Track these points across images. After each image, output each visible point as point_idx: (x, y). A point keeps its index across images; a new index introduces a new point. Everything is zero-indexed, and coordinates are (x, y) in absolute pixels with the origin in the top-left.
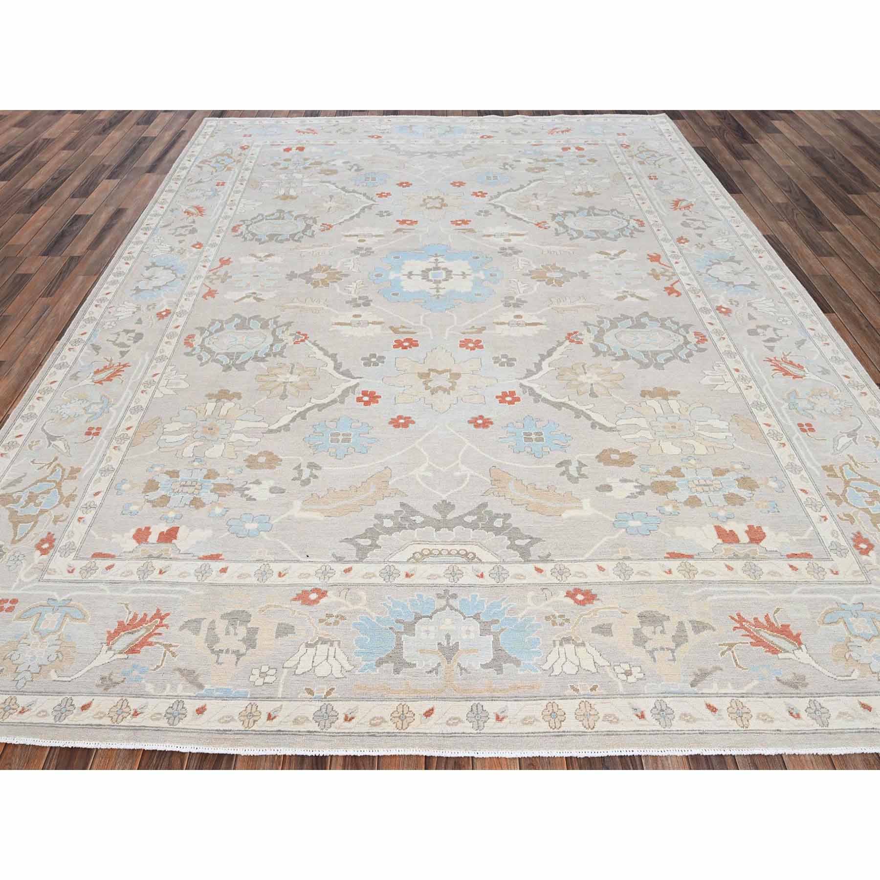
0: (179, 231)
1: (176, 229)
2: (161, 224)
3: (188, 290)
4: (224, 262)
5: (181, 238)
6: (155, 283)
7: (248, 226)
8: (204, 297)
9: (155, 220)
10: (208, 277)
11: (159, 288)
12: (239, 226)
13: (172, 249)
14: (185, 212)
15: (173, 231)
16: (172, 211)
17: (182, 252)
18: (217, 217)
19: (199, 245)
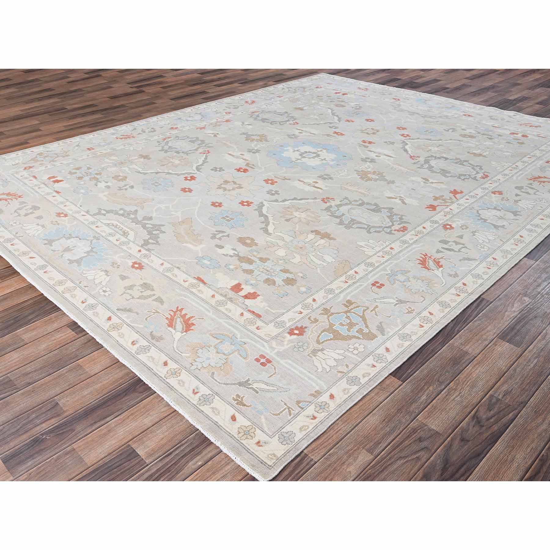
0: (456, 248)
1: (459, 251)
2: (475, 264)
3: (473, 200)
4: (433, 208)
5: (458, 240)
6: (498, 213)
7: (389, 227)
8: (462, 192)
9: (480, 270)
10: (453, 203)
11: (495, 208)
12: (398, 231)
13: (474, 233)
14: (441, 266)
15: (463, 250)
16: (456, 275)
17: (464, 227)
18: (414, 246)
19: (445, 227)
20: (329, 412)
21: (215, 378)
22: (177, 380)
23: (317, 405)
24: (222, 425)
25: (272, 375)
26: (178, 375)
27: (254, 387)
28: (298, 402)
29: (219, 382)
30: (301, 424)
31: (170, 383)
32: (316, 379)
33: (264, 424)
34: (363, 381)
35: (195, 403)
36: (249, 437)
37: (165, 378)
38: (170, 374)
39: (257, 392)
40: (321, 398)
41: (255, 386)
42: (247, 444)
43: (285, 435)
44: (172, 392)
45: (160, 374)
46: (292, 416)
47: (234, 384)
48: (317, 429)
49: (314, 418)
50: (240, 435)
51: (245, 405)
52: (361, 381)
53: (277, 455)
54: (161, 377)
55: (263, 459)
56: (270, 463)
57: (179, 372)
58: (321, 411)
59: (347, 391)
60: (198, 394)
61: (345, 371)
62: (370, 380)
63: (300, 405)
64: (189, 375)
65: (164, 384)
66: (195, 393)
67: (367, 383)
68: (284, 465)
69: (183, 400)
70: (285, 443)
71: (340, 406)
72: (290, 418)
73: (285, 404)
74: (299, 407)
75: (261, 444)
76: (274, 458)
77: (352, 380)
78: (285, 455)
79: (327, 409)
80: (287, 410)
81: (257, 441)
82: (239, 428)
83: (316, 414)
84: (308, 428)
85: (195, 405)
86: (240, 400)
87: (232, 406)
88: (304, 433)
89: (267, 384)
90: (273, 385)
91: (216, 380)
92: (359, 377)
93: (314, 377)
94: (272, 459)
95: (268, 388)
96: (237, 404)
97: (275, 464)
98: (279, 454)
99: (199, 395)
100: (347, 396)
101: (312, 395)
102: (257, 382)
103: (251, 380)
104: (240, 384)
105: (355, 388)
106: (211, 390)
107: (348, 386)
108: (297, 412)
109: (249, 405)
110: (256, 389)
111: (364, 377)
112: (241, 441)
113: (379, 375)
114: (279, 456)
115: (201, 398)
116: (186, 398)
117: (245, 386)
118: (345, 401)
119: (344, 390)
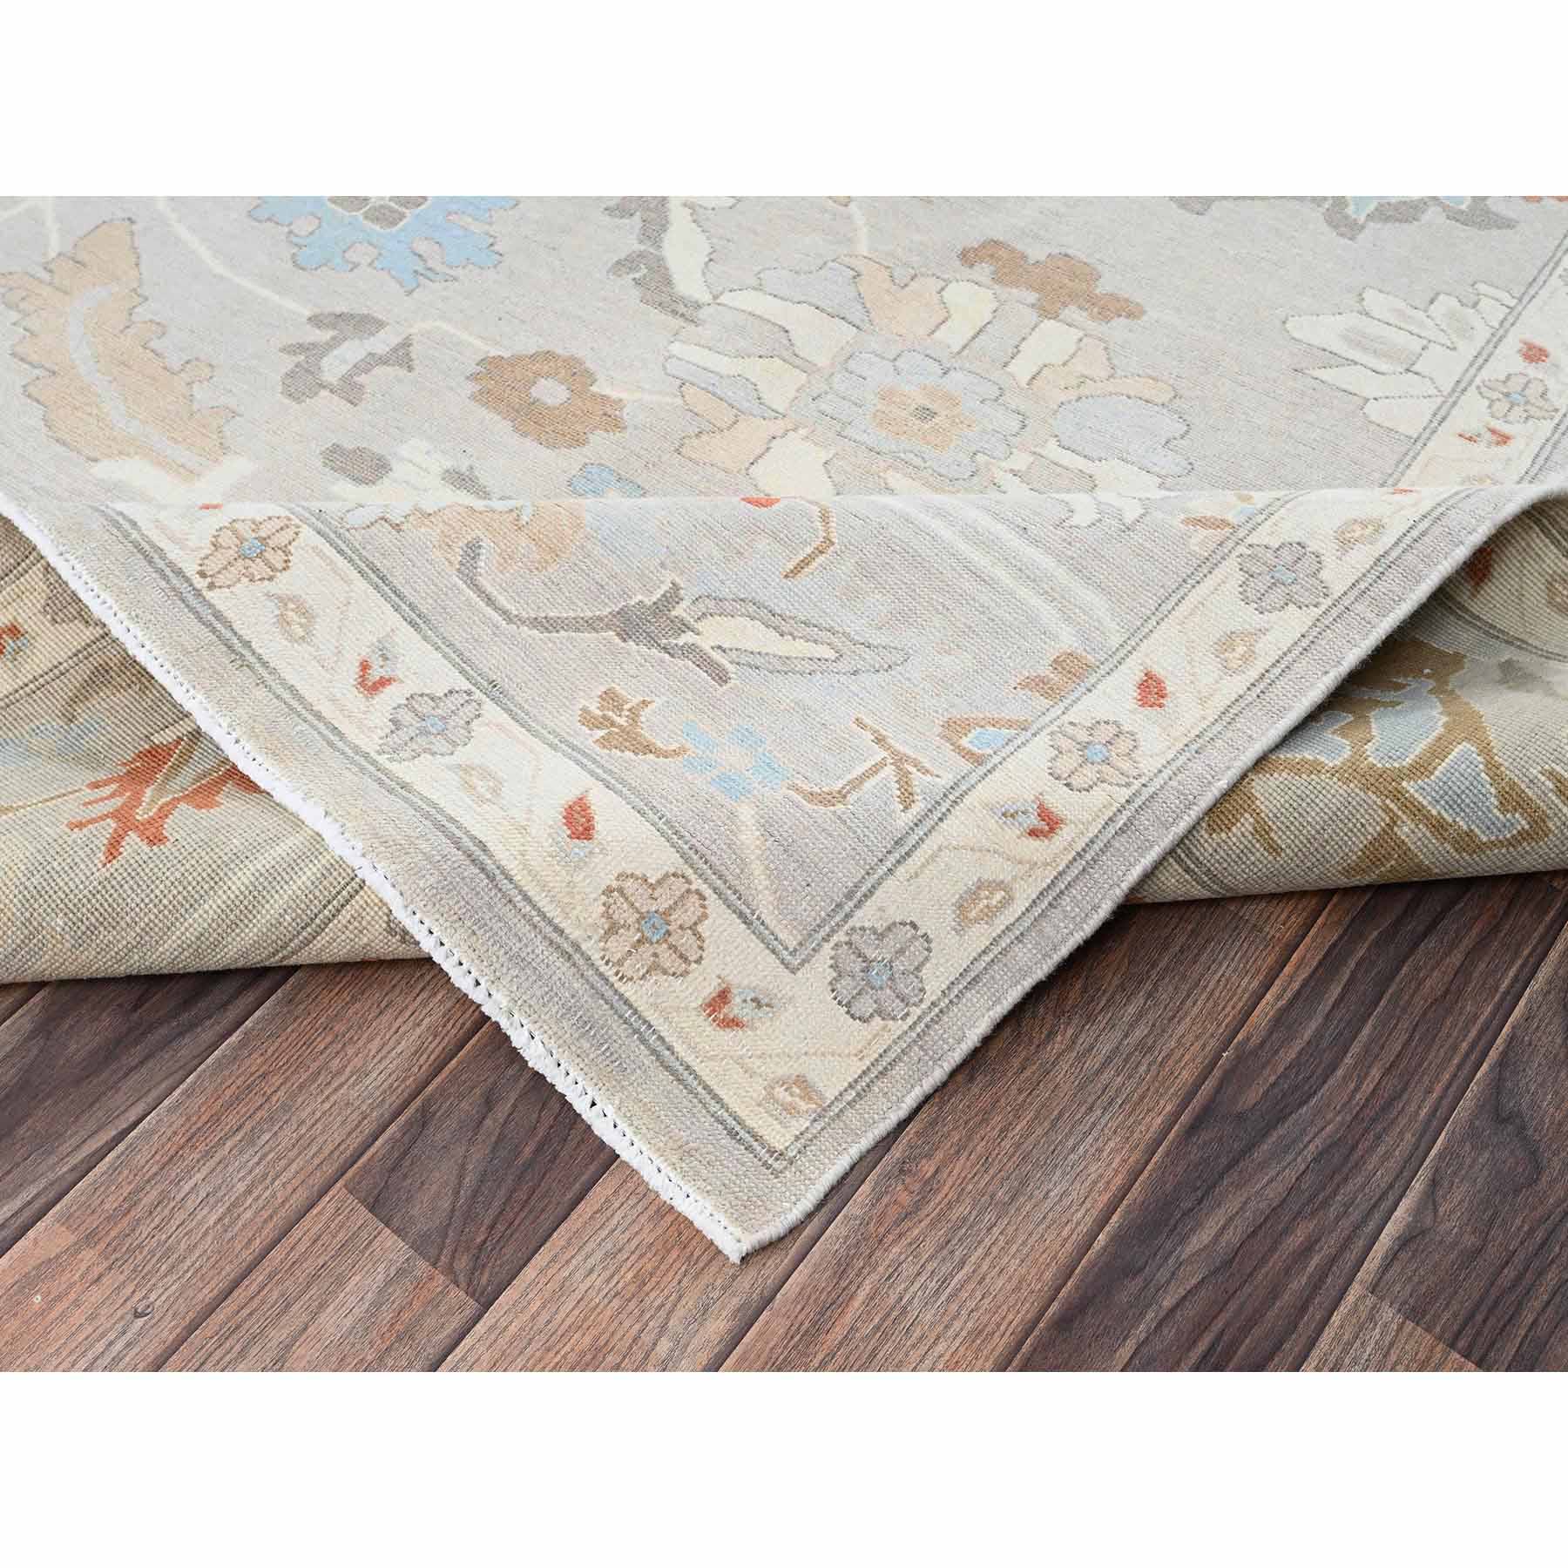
20: (1137, 784)
21: (481, 581)
22: (268, 595)
23: (1065, 743)
24: (513, 867)
25: (805, 563)
26: (277, 559)
27: (706, 647)
28: (954, 729)
29: (505, 613)
30: (967, 873)
31: (229, 615)
32: (1062, 575)
33: (757, 869)
34: (1339, 574)
35: (369, 744)
36: (668, 959)
37: (200, 583)
38: (232, 553)
39: (722, 678)
40: (1088, 700)
41: (711, 634)
42: (655, 1006)
43: (871, 953)
44: (243, 677)
45: (174, 554)
46: (918, 808)
47: (591, 625)
48: (1056, 914)
49: (1047, 824)
50: (618, 946)
51: (648, 749)
52: (1324, 575)
53: (820, 1086)
54: (179, 573)
55: (742, 1114)
56: (779, 1136)
57: (282, 539)
58: (1089, 773)
59: (1241, 649)
60: (388, 690)
61: (1230, 518)
62: (1382, 565)
63: (964, 742)
64: (339, 559)
65: (197, 628)
66: (371, 685)
67: (1360, 589)
68: (854, 1151)
69: (305, 726)
70: (865, 1005)
71: (1197, 745)
72: (904, 820)
73: (880, 740)
74: (959, 750)
75: (736, 1008)
76: (803, 1106)
77: (1272, 568)
78: (861, 1088)
79: (1125, 765)
80: (889, 770)
81: (710, 989)
82: (609, 891)
83: (1060, 800)
84: (1007, 901)
85: (366, 756)
86: (622, 721)
87: (576, 752)
88: (979, 936)
89: (777, 621)
90: (808, 628)
91: (490, 601)
92: (1313, 546)
93: (1047, 562)
94: (790, 1109)
95: (785, 647)
96: (604, 742)
97: (805, 1141)
98: (832, 1081)
99: (391, 696)
100: (1237, 684)
101: (1039, 684)
102: (719, 606)
103: (688, 595)
104: (629, 625)
105: (1290, 625)
106: (463, 664)
107: (1248, 617)
108: (947, 780)
109: (674, 746)
110: (716, 656)
111: (1345, 543)
112: (622, 988)
113: (1437, 530)
114: (830, 1095)
115: (406, 717)
116: (319, 716)
117: (652, 641)
118: (1229, 715)
119: (1226, 643)
